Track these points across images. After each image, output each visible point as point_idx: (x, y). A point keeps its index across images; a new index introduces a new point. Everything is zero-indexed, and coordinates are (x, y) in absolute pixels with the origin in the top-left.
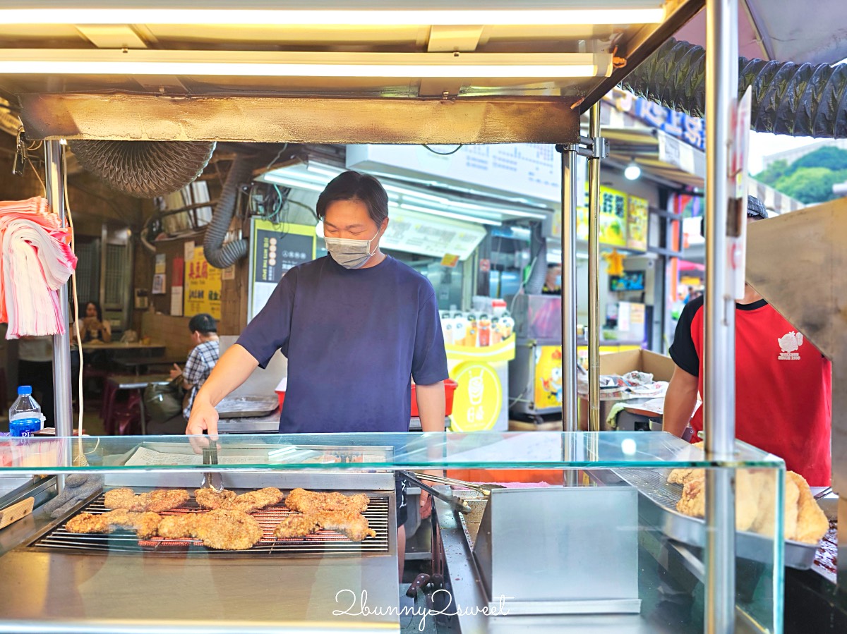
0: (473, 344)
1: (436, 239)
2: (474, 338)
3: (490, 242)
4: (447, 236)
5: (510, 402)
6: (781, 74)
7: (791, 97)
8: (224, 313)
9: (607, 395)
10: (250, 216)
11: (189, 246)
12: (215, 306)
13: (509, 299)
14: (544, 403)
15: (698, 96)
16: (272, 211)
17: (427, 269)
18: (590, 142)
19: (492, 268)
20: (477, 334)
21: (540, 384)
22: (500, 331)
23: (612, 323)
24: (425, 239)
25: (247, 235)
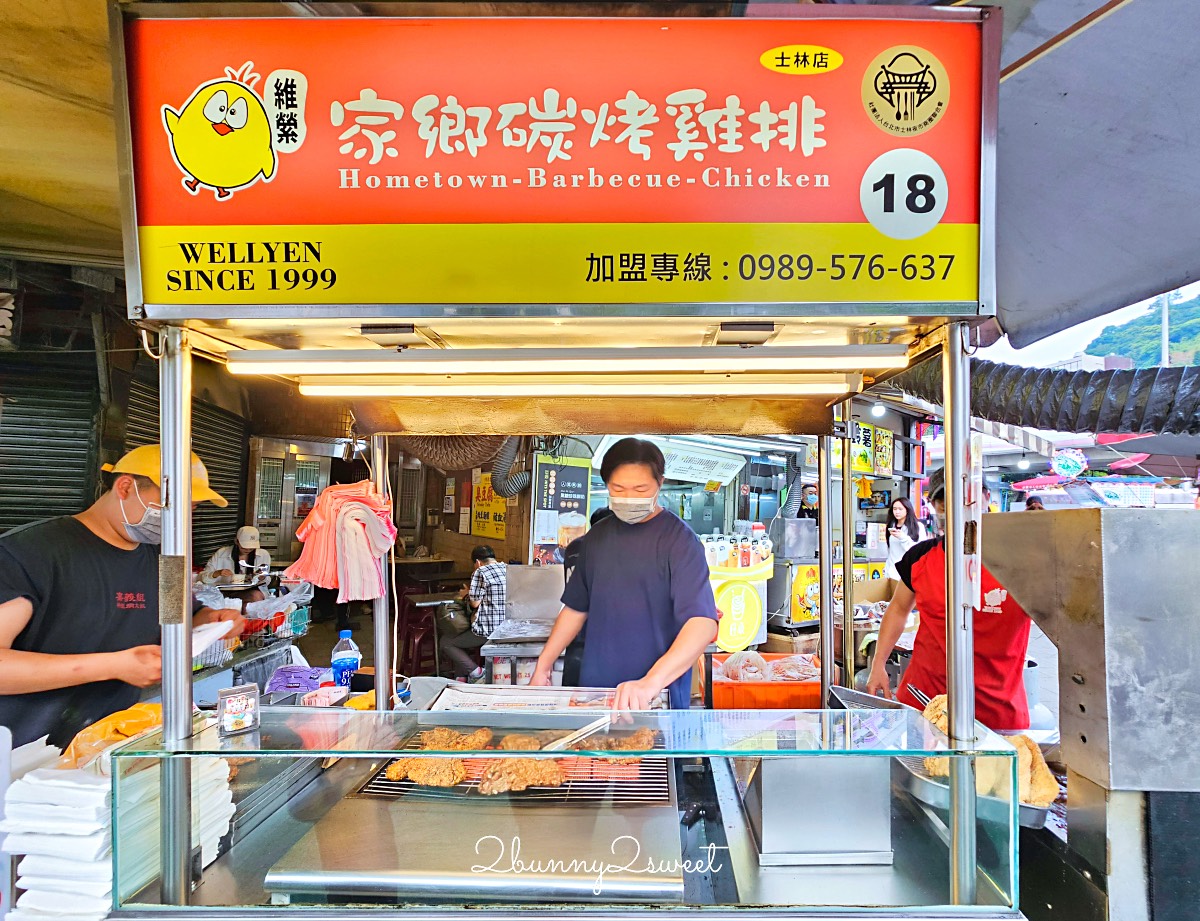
0: (736, 566)
1: (701, 467)
2: (736, 559)
3: (749, 469)
4: (711, 465)
5: (769, 616)
6: (1010, 376)
7: (1018, 397)
8: (508, 535)
9: (859, 626)
10: (532, 451)
11: (477, 472)
12: (500, 527)
13: (767, 522)
14: (800, 619)
15: (937, 389)
16: (553, 447)
17: (691, 492)
18: (843, 425)
19: (752, 491)
20: (739, 556)
21: (796, 600)
22: (760, 552)
23: (861, 540)
24: (690, 468)
25: (529, 468)
